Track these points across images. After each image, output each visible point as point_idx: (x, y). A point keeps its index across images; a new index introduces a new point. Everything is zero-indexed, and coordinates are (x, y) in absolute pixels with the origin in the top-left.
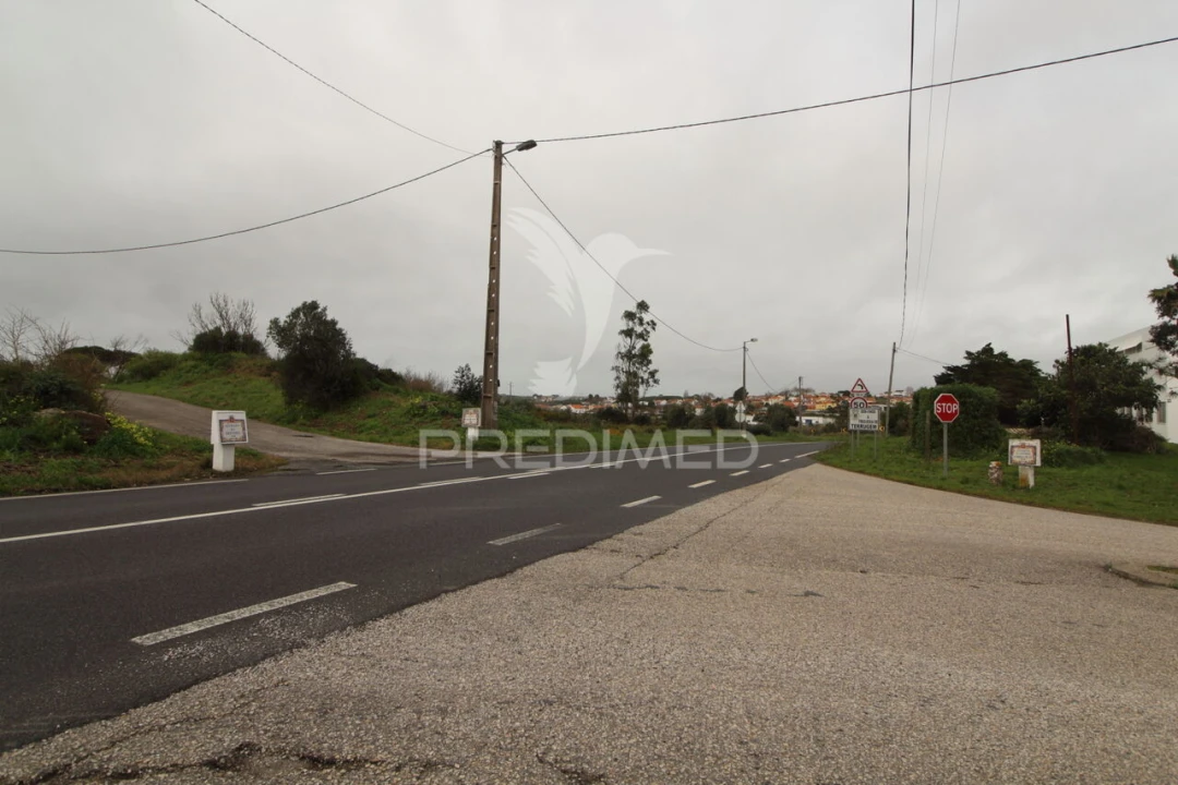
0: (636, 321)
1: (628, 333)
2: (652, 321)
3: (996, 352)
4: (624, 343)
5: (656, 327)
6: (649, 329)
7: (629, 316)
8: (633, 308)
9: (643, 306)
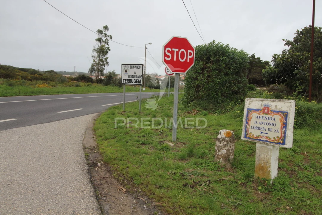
0: (103, 34)
1: (99, 40)
2: (110, 36)
3: (256, 57)
4: (98, 45)
5: (112, 38)
6: (109, 38)
7: (100, 32)
8: (101, 29)
9: (106, 28)
